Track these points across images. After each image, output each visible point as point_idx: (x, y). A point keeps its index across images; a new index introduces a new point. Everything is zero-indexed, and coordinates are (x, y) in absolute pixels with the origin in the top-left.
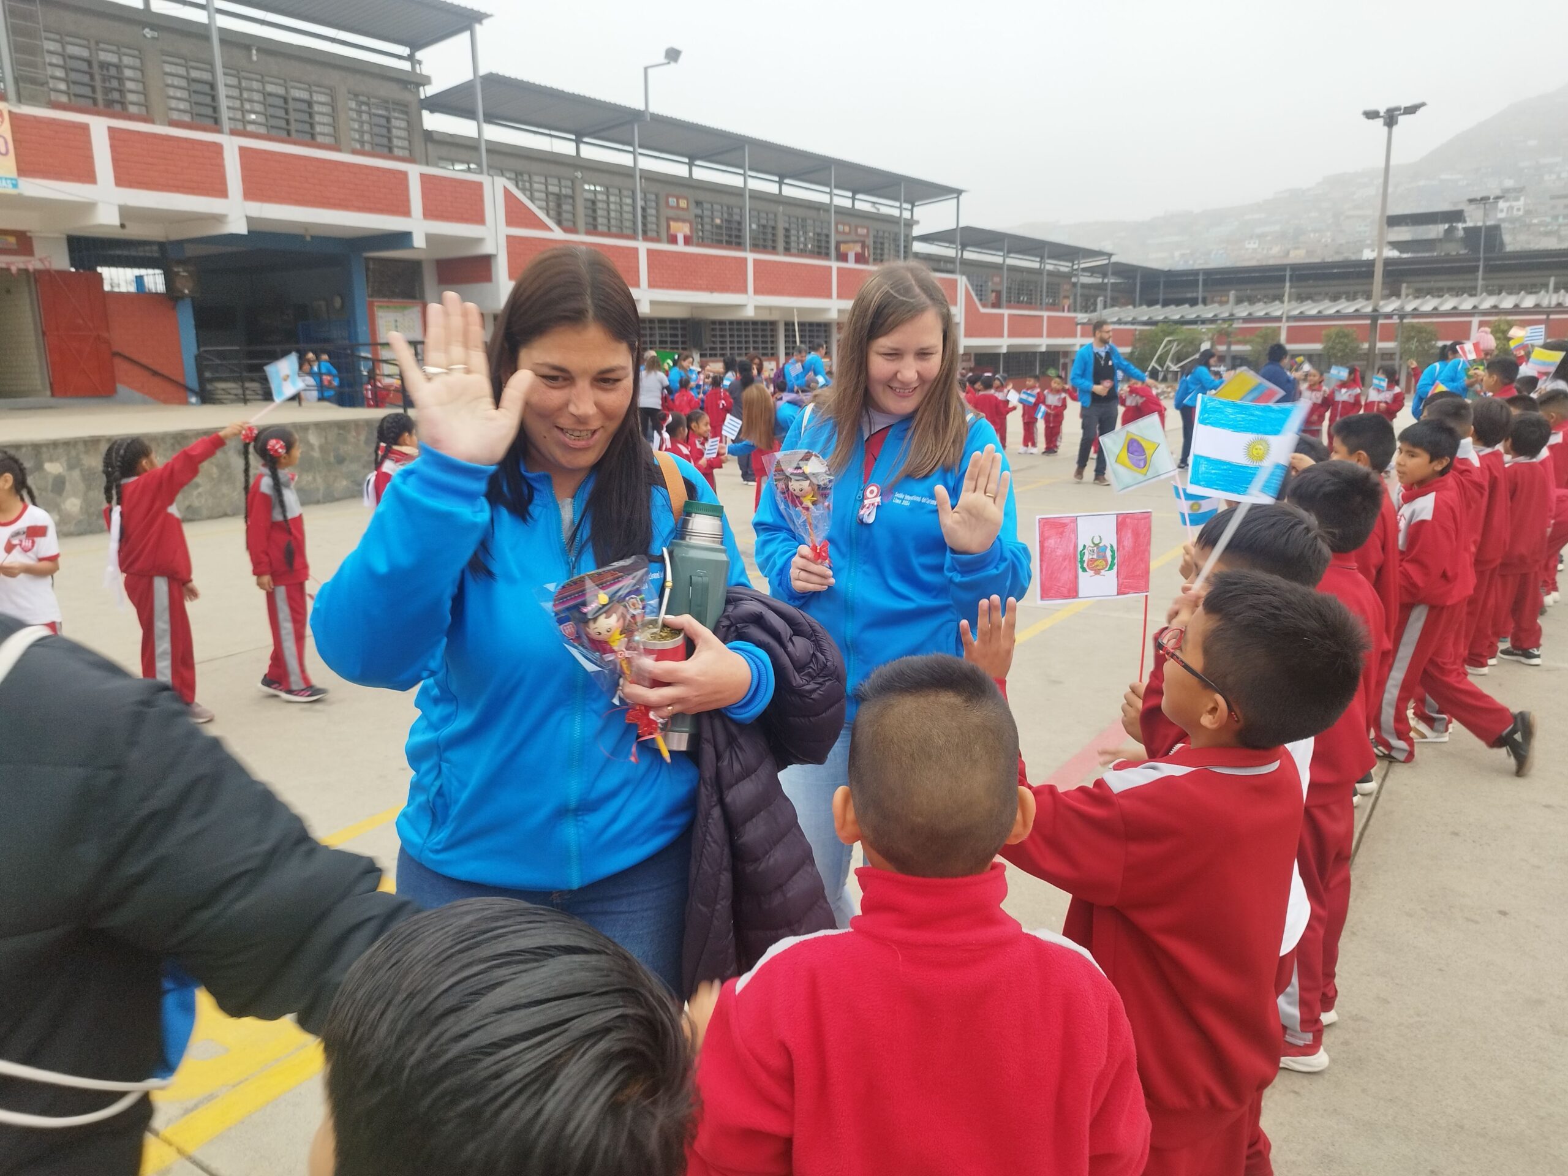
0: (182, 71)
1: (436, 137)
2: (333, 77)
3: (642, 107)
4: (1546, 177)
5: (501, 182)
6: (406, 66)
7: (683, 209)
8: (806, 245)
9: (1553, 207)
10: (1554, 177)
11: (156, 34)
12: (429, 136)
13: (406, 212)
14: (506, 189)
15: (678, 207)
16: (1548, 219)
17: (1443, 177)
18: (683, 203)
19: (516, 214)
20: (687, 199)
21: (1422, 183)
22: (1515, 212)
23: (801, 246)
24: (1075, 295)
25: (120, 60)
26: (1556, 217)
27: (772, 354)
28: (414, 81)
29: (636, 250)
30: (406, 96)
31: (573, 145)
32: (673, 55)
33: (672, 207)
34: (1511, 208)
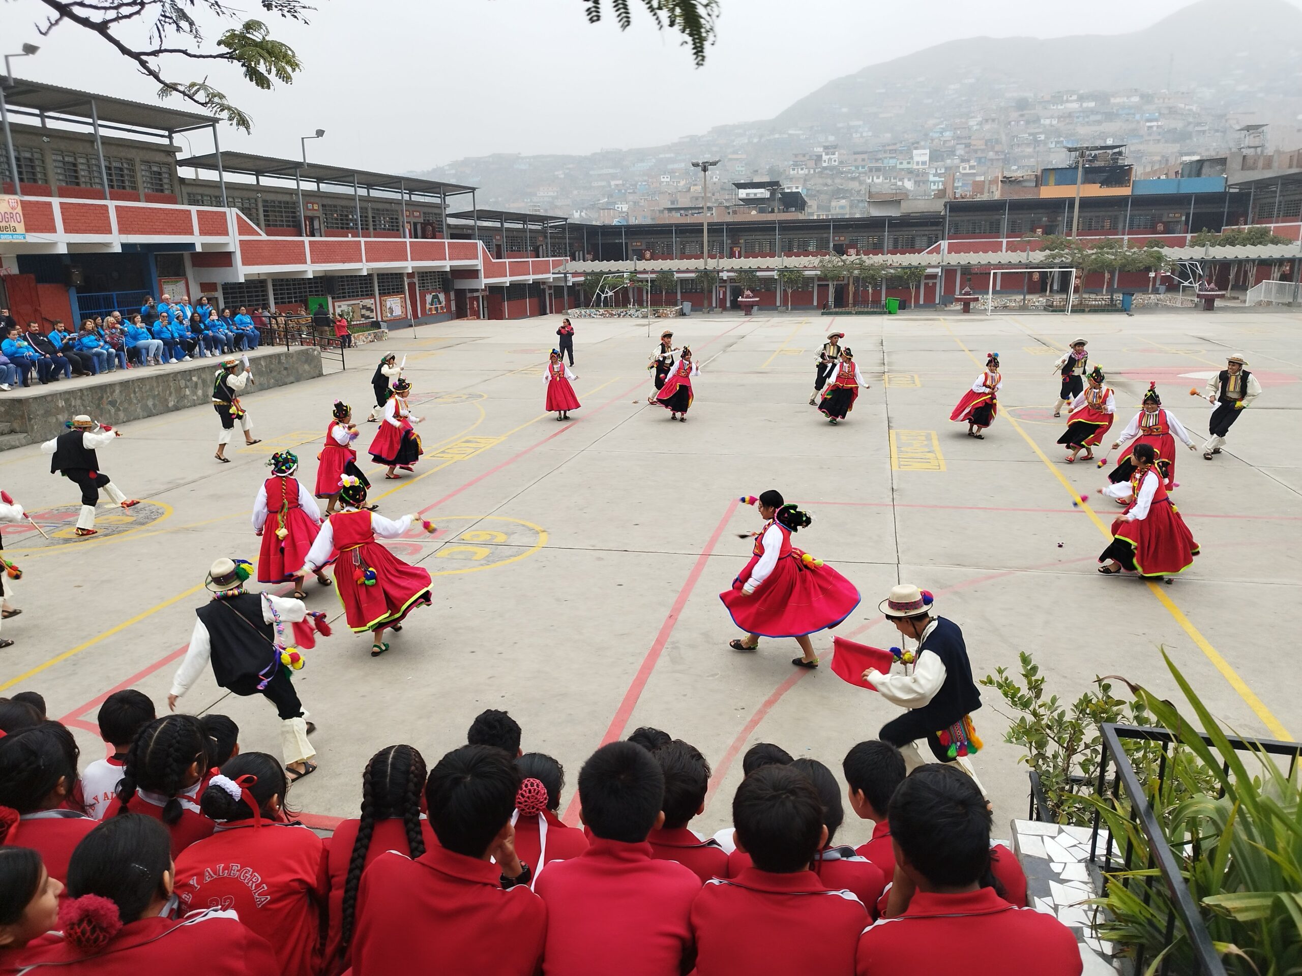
0: (60, 158)
1: (186, 181)
2: (132, 154)
3: (302, 161)
4: (854, 135)
5: (235, 210)
6: (166, 141)
7: (316, 210)
8: (385, 226)
9: (856, 160)
10: (859, 135)
11: (49, 140)
12: (182, 181)
13: (192, 233)
14: (237, 214)
15: (313, 209)
16: (853, 169)
17: (790, 132)
18: (316, 207)
19: (243, 229)
20: (317, 204)
21: (777, 136)
22: (833, 163)
23: (383, 226)
24: (547, 244)
25: (32, 155)
26: (857, 167)
27: (371, 294)
28: (171, 151)
29: (303, 242)
30: (170, 160)
31: (255, 177)
32: (320, 133)
33: (310, 210)
34: (830, 159)
